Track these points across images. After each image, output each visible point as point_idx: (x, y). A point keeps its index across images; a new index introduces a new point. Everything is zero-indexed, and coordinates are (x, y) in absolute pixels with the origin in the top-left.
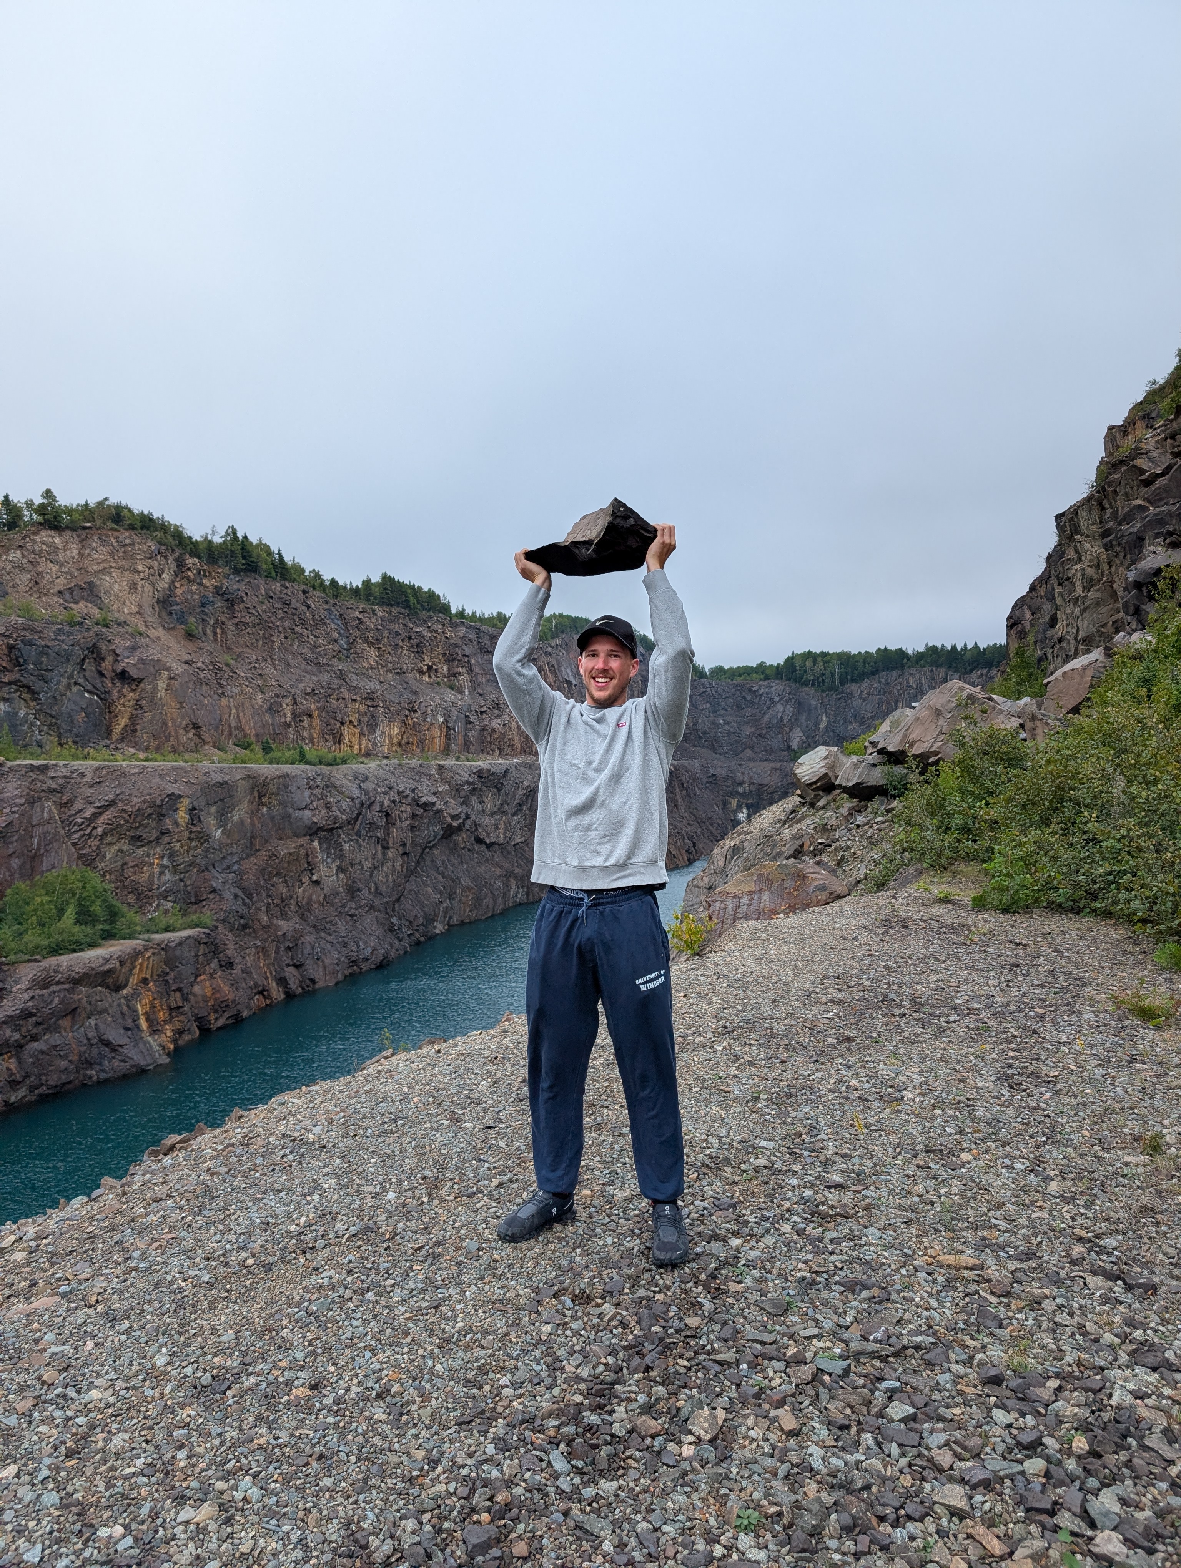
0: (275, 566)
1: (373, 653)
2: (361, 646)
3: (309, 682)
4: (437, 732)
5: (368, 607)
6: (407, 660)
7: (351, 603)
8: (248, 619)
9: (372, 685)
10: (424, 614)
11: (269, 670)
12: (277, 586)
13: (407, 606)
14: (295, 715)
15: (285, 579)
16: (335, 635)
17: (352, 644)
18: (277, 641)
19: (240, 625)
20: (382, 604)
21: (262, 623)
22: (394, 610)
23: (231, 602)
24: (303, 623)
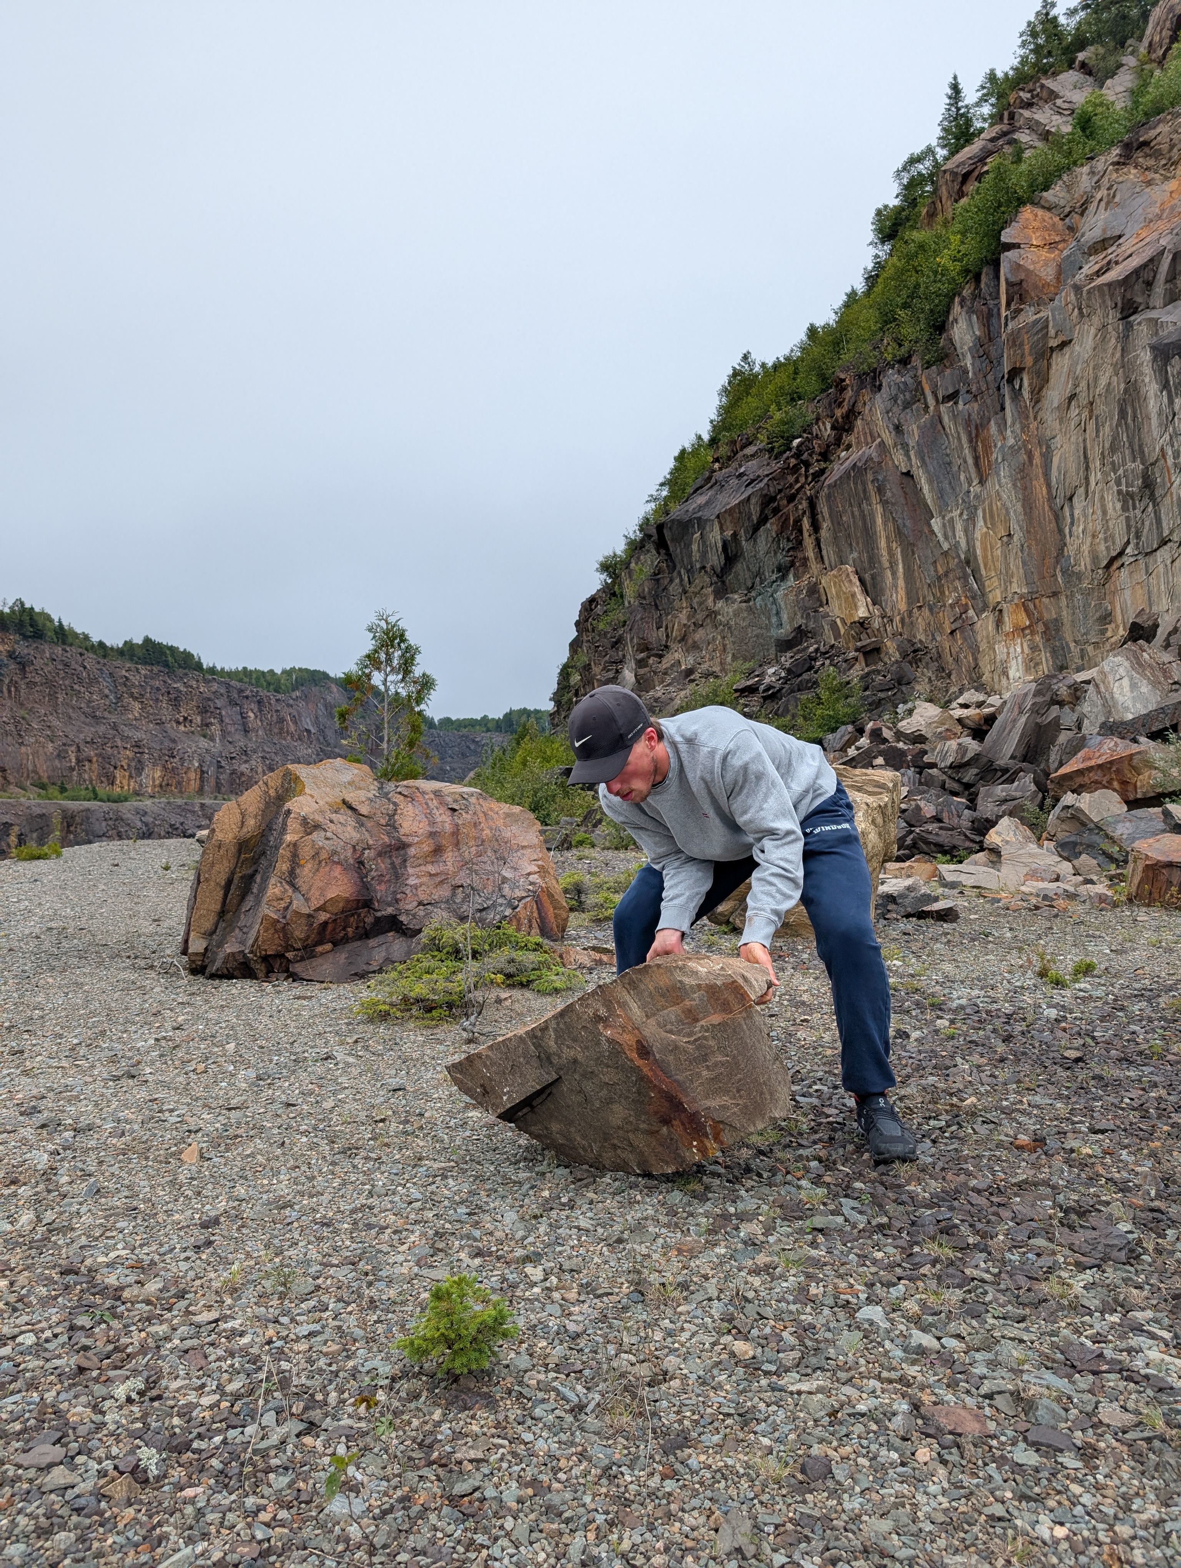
0: (56, 633)
1: (137, 706)
2: (127, 700)
3: (88, 732)
4: (192, 775)
5: (132, 666)
6: (166, 711)
7: (118, 663)
8: (37, 679)
9: (138, 735)
10: (180, 672)
11: (56, 723)
12: (59, 650)
13: (167, 665)
14: (78, 761)
15: (64, 643)
16: (107, 691)
17: (119, 699)
18: (61, 697)
19: (31, 684)
20: (145, 663)
21: (49, 683)
22: (155, 669)
23: (23, 665)
24: (81, 681)
